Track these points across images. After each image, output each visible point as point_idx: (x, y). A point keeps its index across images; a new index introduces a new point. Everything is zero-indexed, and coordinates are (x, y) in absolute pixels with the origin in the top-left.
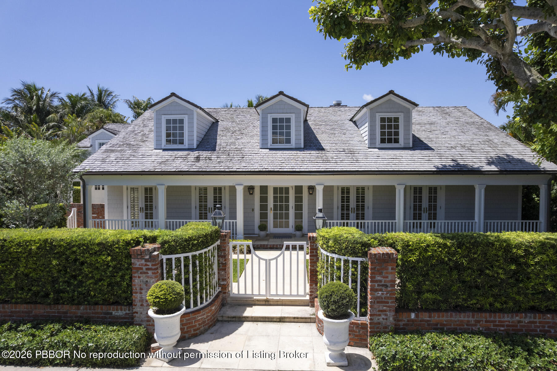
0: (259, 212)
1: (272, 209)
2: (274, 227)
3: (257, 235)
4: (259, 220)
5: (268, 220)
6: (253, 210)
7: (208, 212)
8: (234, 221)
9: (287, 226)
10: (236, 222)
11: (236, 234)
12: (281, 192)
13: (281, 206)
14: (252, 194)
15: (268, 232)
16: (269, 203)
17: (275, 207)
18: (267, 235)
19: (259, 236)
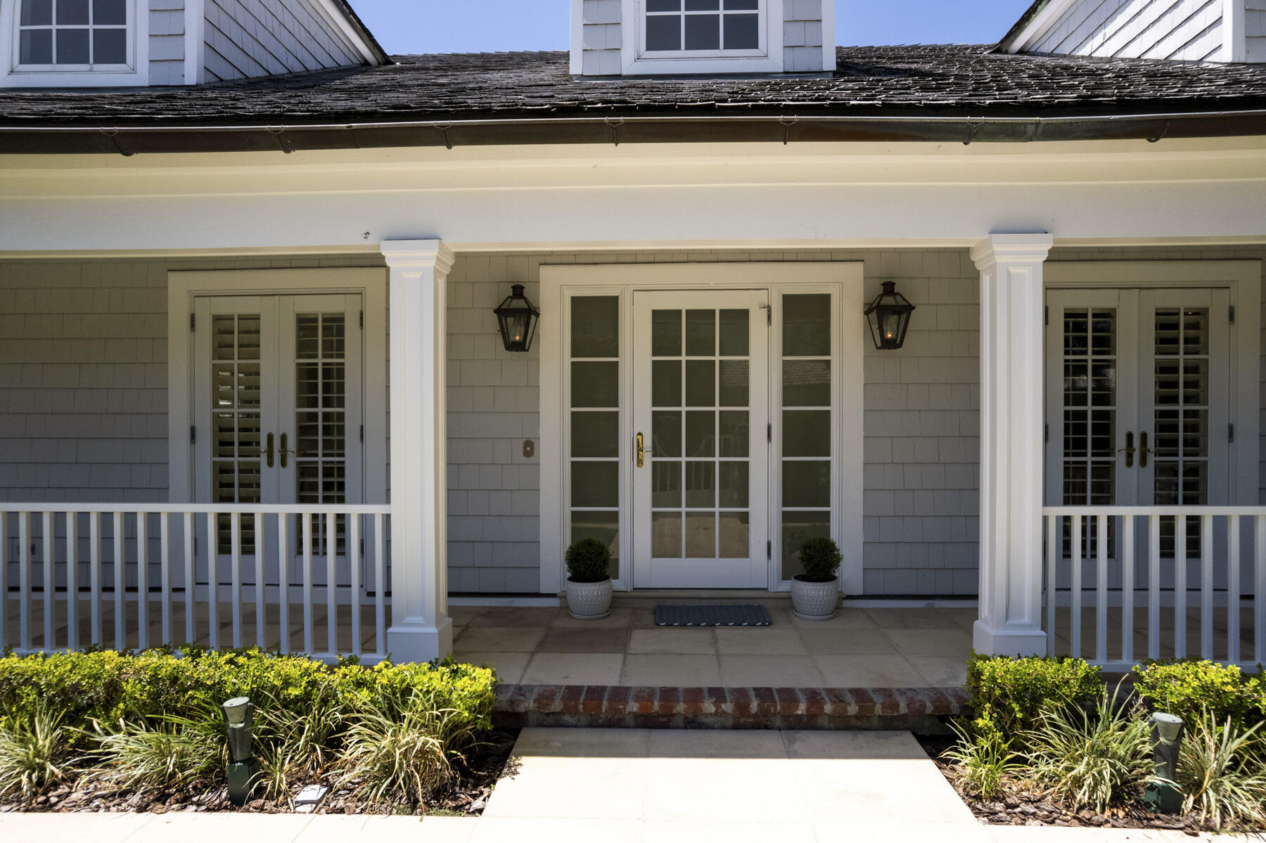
0: (569, 459)
1: (648, 442)
2: (655, 555)
3: (554, 602)
4: (569, 509)
5: (623, 509)
6: (530, 448)
7: (263, 459)
8: (377, 510)
9: (738, 547)
10: (387, 518)
11: (388, 594)
12: (700, 344)
13: (700, 424)
14: (520, 347)
15: (617, 584)
16: (624, 409)
17: (664, 428)
18: (617, 602)
19: (565, 609)
